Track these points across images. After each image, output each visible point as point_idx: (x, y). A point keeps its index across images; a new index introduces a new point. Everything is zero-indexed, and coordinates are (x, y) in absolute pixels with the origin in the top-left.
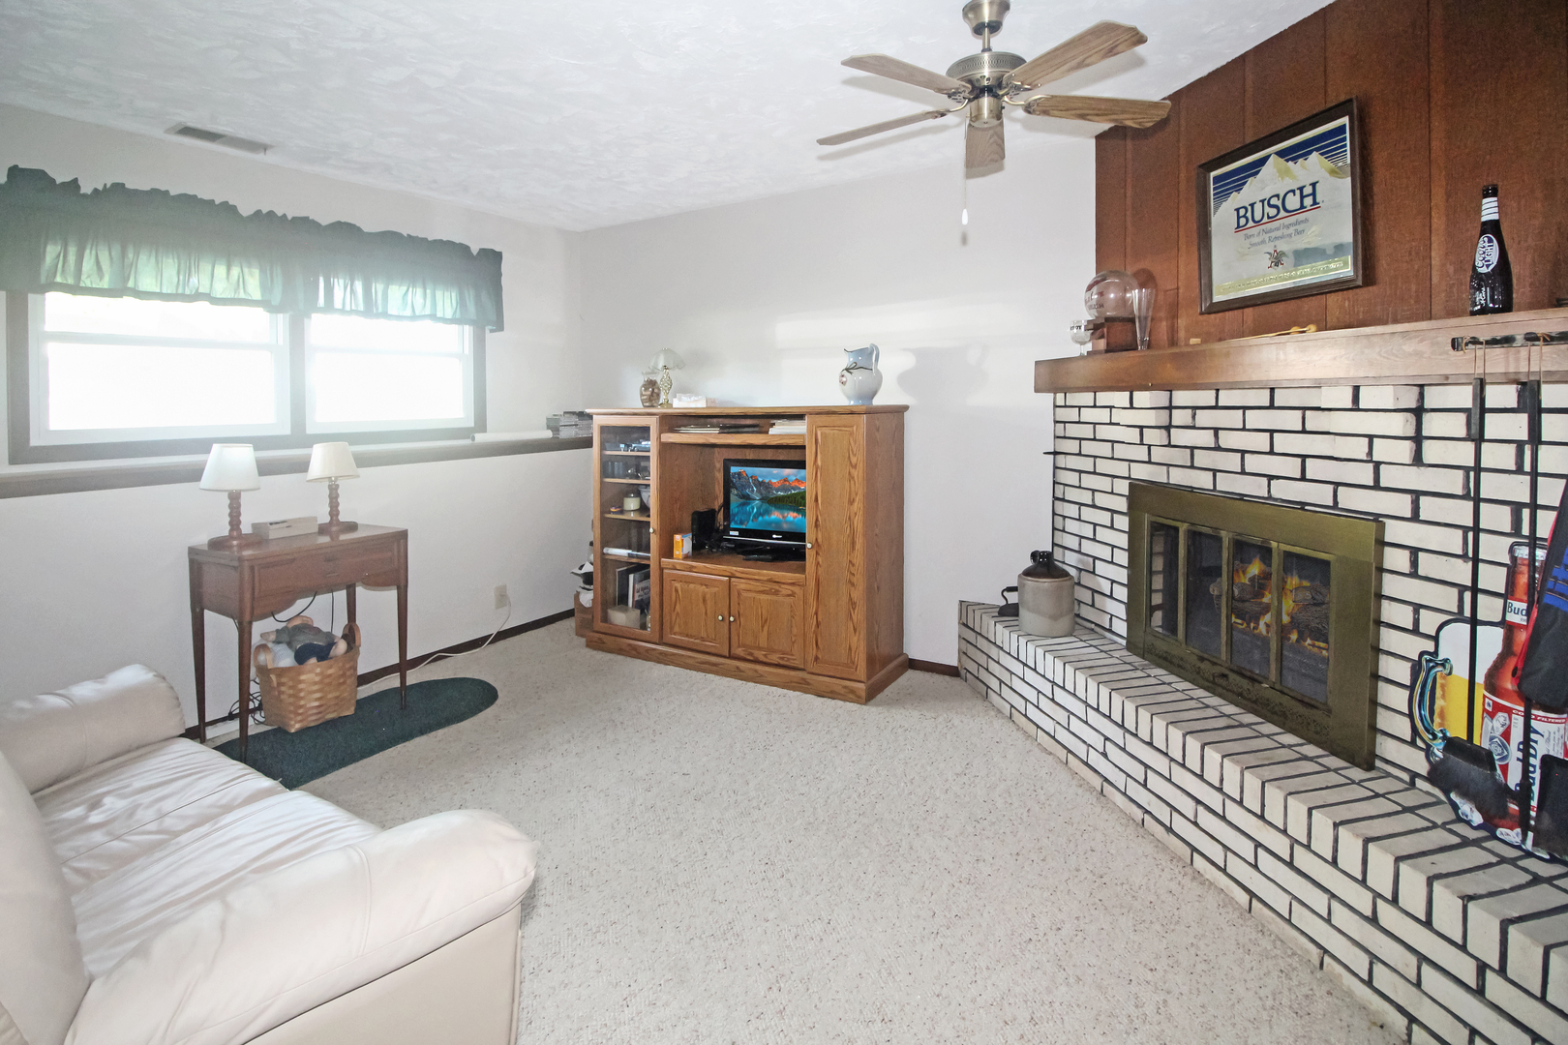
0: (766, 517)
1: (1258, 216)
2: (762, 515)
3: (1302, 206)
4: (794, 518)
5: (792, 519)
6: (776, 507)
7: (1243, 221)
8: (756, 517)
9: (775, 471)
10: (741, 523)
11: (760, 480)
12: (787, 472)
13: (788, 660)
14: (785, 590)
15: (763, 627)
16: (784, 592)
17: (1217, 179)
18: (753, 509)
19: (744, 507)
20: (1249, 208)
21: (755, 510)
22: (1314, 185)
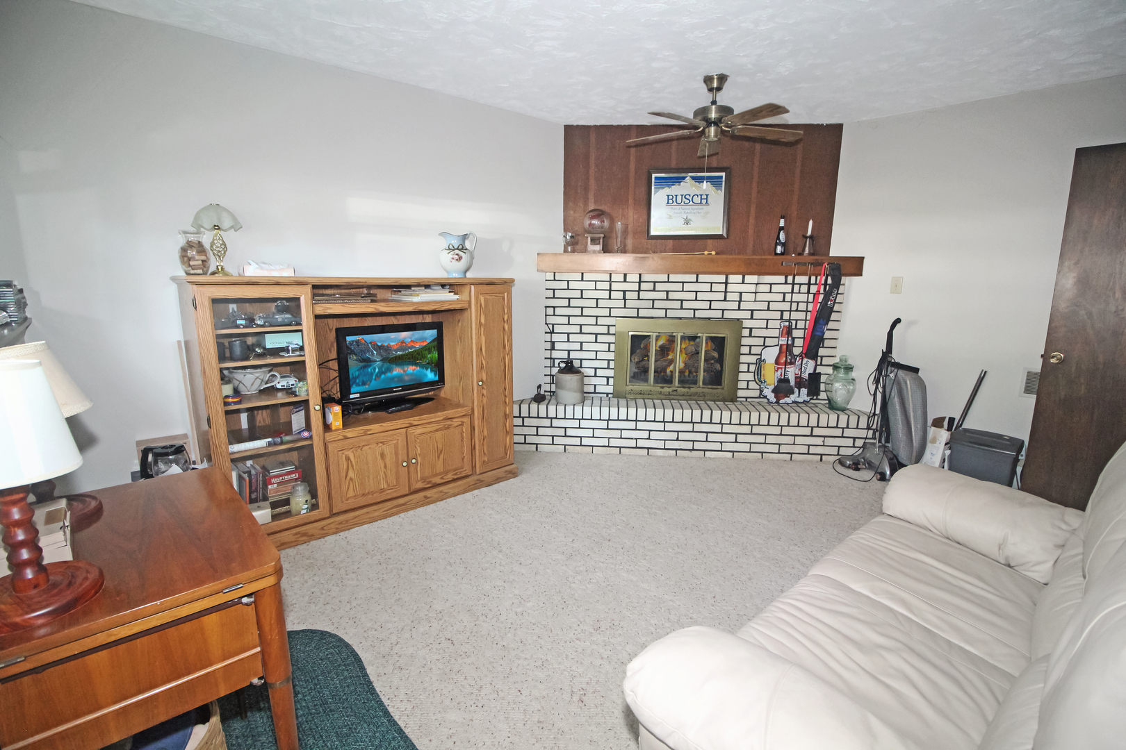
0: (389, 374)
1: (679, 201)
2: (384, 373)
3: (701, 203)
4: (413, 370)
5: (411, 371)
6: (396, 365)
7: (670, 201)
8: (378, 376)
9: (393, 335)
10: (364, 384)
11: (379, 344)
12: (404, 335)
13: (461, 472)
14: (456, 422)
15: (439, 457)
16: (456, 424)
17: (656, 178)
18: (375, 369)
19: (366, 370)
20: (675, 197)
21: (377, 370)
22: (707, 195)
